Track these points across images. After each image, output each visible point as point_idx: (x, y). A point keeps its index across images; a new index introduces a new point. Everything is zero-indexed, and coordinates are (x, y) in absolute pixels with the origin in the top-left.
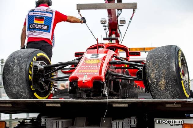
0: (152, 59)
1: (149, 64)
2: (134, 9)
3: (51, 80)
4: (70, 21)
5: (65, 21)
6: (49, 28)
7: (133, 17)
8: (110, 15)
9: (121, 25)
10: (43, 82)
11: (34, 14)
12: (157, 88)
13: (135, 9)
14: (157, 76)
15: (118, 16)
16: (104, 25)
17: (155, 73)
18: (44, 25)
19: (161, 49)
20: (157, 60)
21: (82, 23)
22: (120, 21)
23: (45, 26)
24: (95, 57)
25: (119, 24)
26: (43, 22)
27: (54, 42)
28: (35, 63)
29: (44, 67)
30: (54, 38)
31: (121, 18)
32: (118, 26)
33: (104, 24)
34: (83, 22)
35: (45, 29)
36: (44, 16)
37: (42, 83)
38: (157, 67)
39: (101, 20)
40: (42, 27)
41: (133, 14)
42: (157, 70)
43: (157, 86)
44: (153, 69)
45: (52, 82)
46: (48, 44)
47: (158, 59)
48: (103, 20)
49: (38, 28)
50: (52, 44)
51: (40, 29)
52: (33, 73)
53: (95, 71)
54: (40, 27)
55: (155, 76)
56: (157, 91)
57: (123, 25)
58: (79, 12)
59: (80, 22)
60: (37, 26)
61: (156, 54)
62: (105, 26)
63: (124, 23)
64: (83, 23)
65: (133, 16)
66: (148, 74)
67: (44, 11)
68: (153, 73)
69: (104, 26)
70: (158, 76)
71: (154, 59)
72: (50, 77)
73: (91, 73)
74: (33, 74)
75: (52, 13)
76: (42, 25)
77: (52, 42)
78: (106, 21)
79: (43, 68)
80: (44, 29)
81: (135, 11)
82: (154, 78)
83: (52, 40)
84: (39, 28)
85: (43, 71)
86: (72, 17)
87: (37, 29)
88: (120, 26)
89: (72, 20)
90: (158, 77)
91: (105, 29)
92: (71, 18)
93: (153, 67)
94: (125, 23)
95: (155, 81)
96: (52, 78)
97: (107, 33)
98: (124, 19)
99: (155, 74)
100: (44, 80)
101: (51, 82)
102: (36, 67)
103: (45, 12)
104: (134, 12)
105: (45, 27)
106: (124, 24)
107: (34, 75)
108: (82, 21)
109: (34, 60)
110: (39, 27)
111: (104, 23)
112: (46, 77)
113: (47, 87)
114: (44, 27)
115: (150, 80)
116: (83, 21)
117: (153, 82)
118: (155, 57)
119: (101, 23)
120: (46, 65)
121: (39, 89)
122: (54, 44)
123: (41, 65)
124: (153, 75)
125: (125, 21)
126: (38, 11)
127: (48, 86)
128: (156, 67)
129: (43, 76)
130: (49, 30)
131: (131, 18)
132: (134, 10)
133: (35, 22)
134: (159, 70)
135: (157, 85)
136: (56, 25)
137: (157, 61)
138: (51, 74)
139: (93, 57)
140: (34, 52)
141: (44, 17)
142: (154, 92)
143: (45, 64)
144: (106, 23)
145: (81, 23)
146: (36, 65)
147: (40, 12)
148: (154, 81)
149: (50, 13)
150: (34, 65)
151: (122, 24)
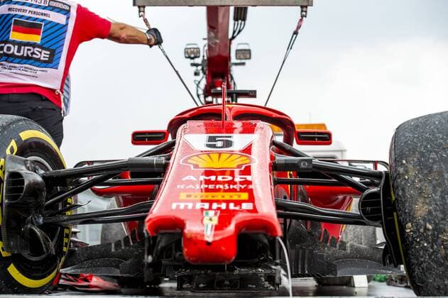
0: (414, 153)
1: (407, 172)
2: (302, 7)
3: (67, 220)
4: (118, 39)
5: (103, 38)
6: (56, 57)
7: (299, 31)
8: (212, 34)
9: (239, 61)
10: (40, 227)
11: (10, 9)
12: (434, 252)
13: (306, 7)
14: (436, 210)
15: (233, 38)
16: (192, 61)
17: (428, 201)
18: (41, 47)
19: (440, 122)
20: (433, 155)
21: (151, 46)
22: (237, 50)
23: (44, 52)
24: (219, 144)
25: (233, 60)
26: (37, 39)
27: (68, 100)
28: (13, 164)
29: (43, 177)
30: (68, 87)
31: (239, 44)
32: (230, 65)
33: (193, 58)
34: (153, 41)
35: (42, 58)
36: (43, 20)
37: (37, 231)
38: (434, 182)
39: (186, 49)
40: (33, 53)
41: (301, 20)
42: (435, 191)
43: (435, 247)
44: (420, 189)
45: (68, 228)
46: (50, 106)
47: (437, 153)
48: (190, 48)
49: (22, 57)
50: (63, 105)
51: (28, 58)
52: (7, 197)
53: (239, 196)
54: (29, 52)
55: (430, 212)
56: (436, 262)
57: (243, 64)
58: (142, 13)
59: (146, 42)
60: (19, 51)
61: (427, 135)
62: (196, 65)
63: (248, 56)
64: (155, 44)
65: (299, 27)
66: (404, 206)
67: (42, 4)
68: (421, 200)
69: (193, 65)
70: (438, 213)
71: (422, 154)
72: (62, 213)
73: (228, 202)
74: (6, 201)
75: (67, 12)
76: (34, 45)
77: (62, 97)
78: (199, 52)
79: (39, 179)
80: (38, 60)
81: (306, 12)
82: (424, 220)
83: (63, 93)
84: (25, 55)
85: (41, 190)
86: (123, 27)
87: (17, 60)
88: (236, 64)
89: (124, 35)
90: (441, 216)
91: (196, 74)
92: (122, 29)
93: (420, 181)
94: (250, 58)
95: (430, 227)
96: (68, 213)
97: (199, 82)
98: (246, 47)
99: (430, 204)
100: (41, 221)
101: (63, 228)
102: (16, 177)
103: (45, 8)
104: (302, 16)
105: (43, 55)
106: (246, 59)
107: (9, 206)
108: (151, 39)
109: (8, 152)
110: (25, 51)
111: (192, 56)
112: (50, 211)
113: (52, 244)
114: (41, 53)
115: (410, 225)
116: (155, 38)
117: (422, 230)
118: (426, 146)
119: (186, 57)
120: (48, 170)
121: (26, 254)
122: (67, 106)
123: (35, 171)
124: (420, 209)
125: (249, 51)
126: (24, 4)
127: (55, 240)
128: (430, 182)
129: (39, 208)
130: (54, 63)
131: (296, 33)
132: (304, 9)
133: (14, 36)
134: (442, 192)
135: (434, 241)
136: (77, 47)
137: (435, 162)
138: (64, 201)
139: (214, 146)
140: (9, 125)
141: (43, 24)
142: (424, 265)
143: (46, 167)
144: (199, 57)
145: (148, 46)
146: (15, 170)
147: (31, 5)
148: (426, 229)
149: (60, 10)
150: (11, 170)
151: (241, 59)
